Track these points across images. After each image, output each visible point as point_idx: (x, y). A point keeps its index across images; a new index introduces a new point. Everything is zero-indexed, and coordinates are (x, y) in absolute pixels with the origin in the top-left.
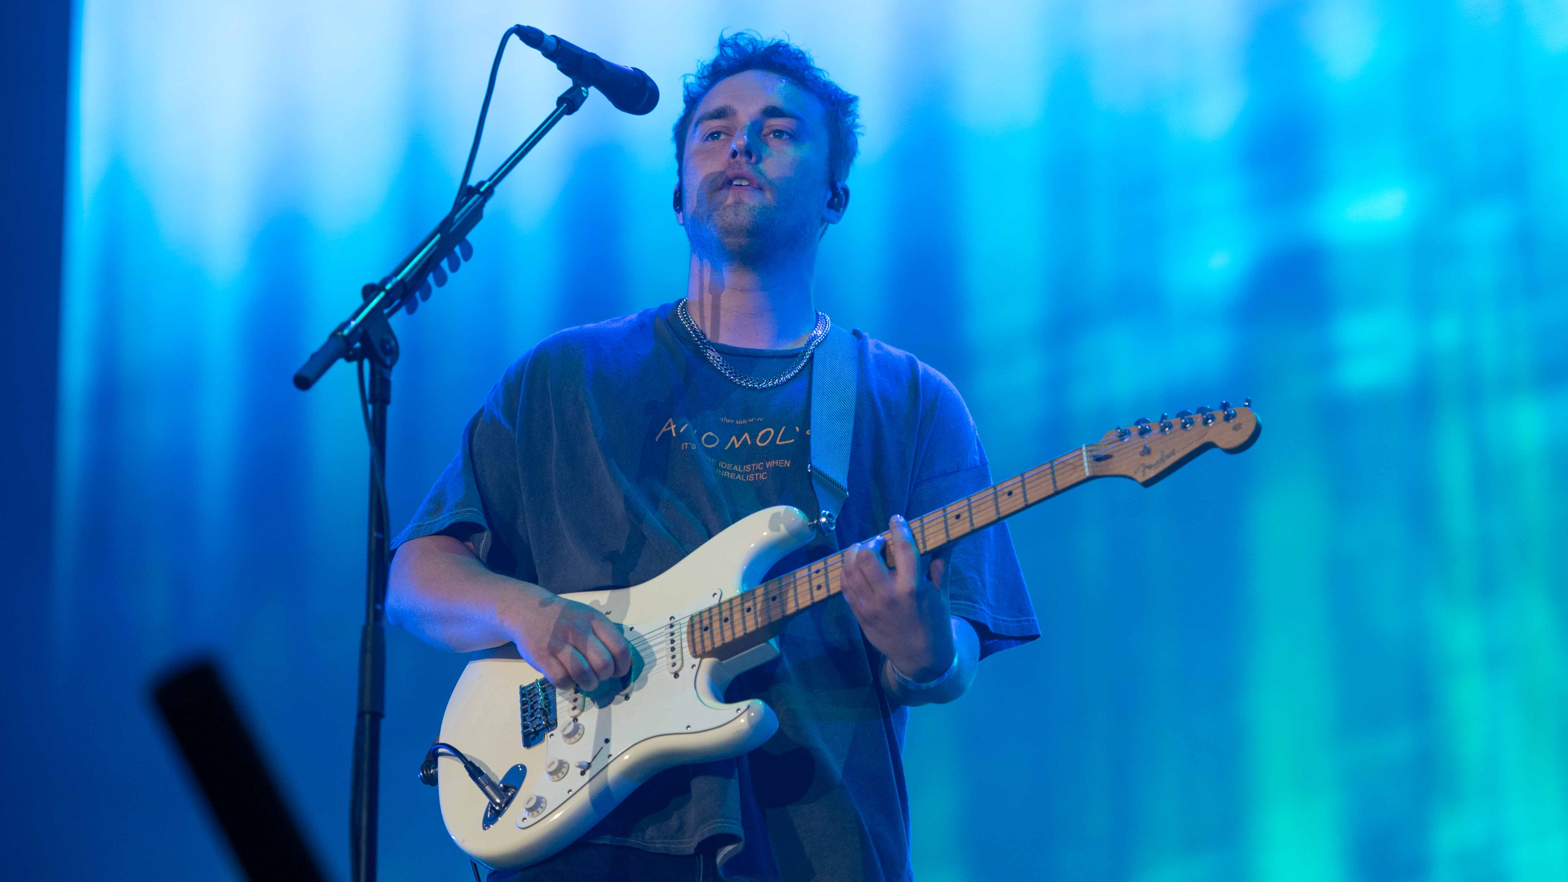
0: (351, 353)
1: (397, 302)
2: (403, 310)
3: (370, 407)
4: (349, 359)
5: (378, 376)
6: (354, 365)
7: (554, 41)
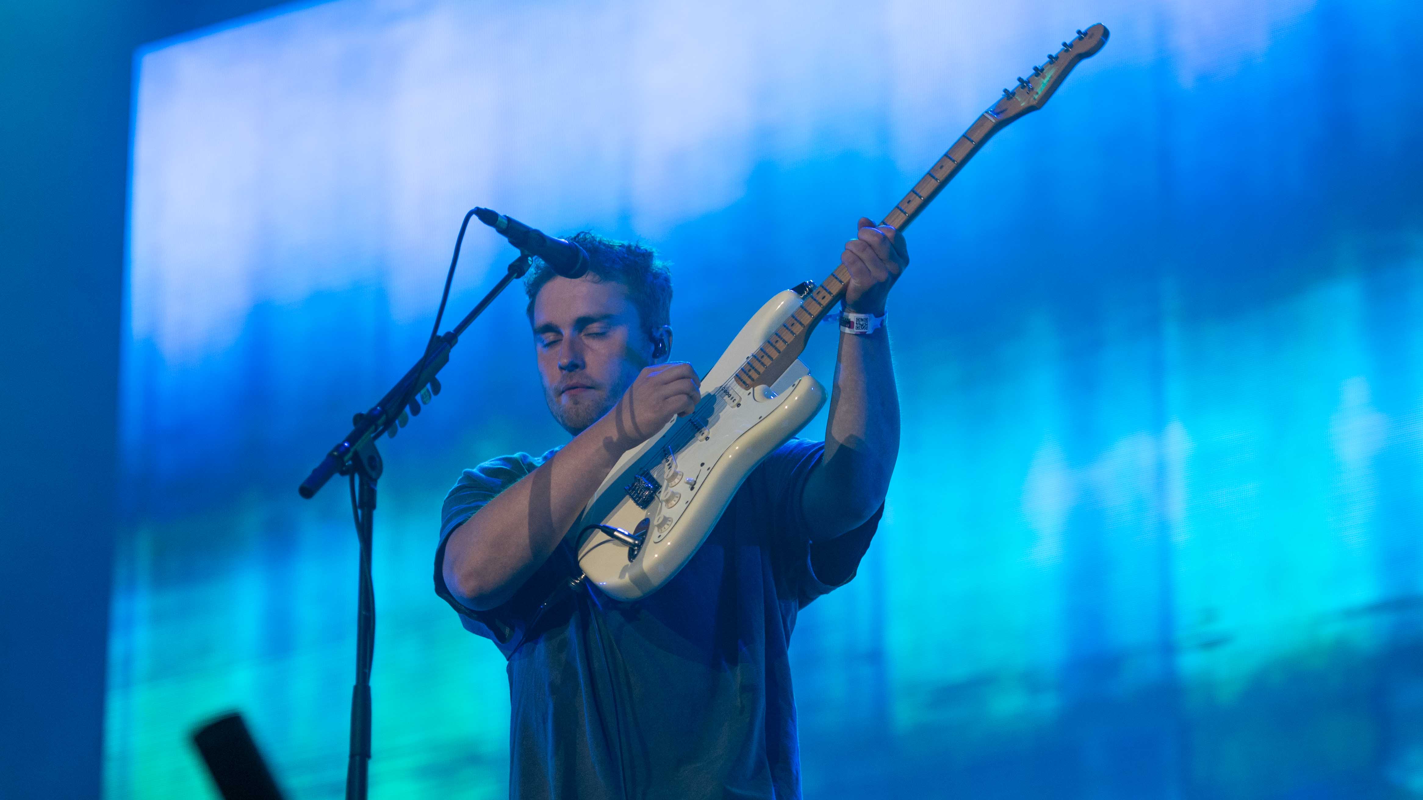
0: (344, 469)
1: (381, 428)
2: (386, 435)
3: (359, 512)
4: (343, 473)
5: (366, 487)
6: (347, 479)
7: (506, 222)
